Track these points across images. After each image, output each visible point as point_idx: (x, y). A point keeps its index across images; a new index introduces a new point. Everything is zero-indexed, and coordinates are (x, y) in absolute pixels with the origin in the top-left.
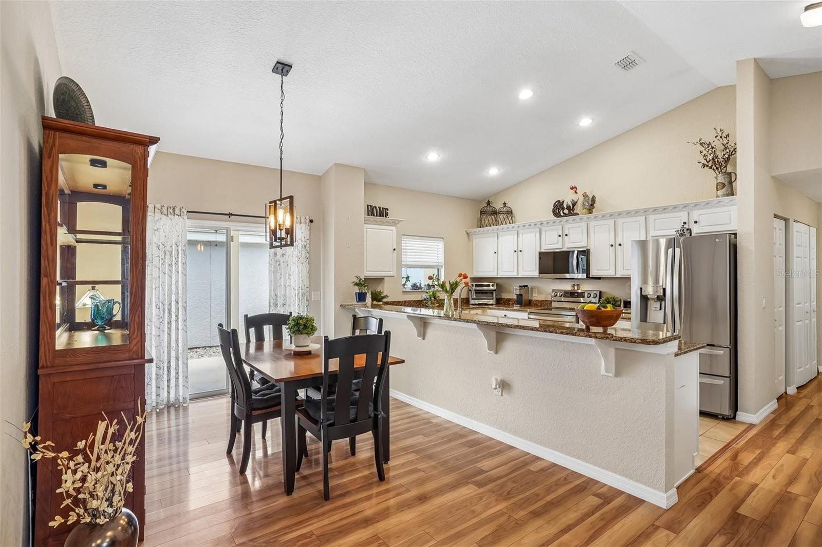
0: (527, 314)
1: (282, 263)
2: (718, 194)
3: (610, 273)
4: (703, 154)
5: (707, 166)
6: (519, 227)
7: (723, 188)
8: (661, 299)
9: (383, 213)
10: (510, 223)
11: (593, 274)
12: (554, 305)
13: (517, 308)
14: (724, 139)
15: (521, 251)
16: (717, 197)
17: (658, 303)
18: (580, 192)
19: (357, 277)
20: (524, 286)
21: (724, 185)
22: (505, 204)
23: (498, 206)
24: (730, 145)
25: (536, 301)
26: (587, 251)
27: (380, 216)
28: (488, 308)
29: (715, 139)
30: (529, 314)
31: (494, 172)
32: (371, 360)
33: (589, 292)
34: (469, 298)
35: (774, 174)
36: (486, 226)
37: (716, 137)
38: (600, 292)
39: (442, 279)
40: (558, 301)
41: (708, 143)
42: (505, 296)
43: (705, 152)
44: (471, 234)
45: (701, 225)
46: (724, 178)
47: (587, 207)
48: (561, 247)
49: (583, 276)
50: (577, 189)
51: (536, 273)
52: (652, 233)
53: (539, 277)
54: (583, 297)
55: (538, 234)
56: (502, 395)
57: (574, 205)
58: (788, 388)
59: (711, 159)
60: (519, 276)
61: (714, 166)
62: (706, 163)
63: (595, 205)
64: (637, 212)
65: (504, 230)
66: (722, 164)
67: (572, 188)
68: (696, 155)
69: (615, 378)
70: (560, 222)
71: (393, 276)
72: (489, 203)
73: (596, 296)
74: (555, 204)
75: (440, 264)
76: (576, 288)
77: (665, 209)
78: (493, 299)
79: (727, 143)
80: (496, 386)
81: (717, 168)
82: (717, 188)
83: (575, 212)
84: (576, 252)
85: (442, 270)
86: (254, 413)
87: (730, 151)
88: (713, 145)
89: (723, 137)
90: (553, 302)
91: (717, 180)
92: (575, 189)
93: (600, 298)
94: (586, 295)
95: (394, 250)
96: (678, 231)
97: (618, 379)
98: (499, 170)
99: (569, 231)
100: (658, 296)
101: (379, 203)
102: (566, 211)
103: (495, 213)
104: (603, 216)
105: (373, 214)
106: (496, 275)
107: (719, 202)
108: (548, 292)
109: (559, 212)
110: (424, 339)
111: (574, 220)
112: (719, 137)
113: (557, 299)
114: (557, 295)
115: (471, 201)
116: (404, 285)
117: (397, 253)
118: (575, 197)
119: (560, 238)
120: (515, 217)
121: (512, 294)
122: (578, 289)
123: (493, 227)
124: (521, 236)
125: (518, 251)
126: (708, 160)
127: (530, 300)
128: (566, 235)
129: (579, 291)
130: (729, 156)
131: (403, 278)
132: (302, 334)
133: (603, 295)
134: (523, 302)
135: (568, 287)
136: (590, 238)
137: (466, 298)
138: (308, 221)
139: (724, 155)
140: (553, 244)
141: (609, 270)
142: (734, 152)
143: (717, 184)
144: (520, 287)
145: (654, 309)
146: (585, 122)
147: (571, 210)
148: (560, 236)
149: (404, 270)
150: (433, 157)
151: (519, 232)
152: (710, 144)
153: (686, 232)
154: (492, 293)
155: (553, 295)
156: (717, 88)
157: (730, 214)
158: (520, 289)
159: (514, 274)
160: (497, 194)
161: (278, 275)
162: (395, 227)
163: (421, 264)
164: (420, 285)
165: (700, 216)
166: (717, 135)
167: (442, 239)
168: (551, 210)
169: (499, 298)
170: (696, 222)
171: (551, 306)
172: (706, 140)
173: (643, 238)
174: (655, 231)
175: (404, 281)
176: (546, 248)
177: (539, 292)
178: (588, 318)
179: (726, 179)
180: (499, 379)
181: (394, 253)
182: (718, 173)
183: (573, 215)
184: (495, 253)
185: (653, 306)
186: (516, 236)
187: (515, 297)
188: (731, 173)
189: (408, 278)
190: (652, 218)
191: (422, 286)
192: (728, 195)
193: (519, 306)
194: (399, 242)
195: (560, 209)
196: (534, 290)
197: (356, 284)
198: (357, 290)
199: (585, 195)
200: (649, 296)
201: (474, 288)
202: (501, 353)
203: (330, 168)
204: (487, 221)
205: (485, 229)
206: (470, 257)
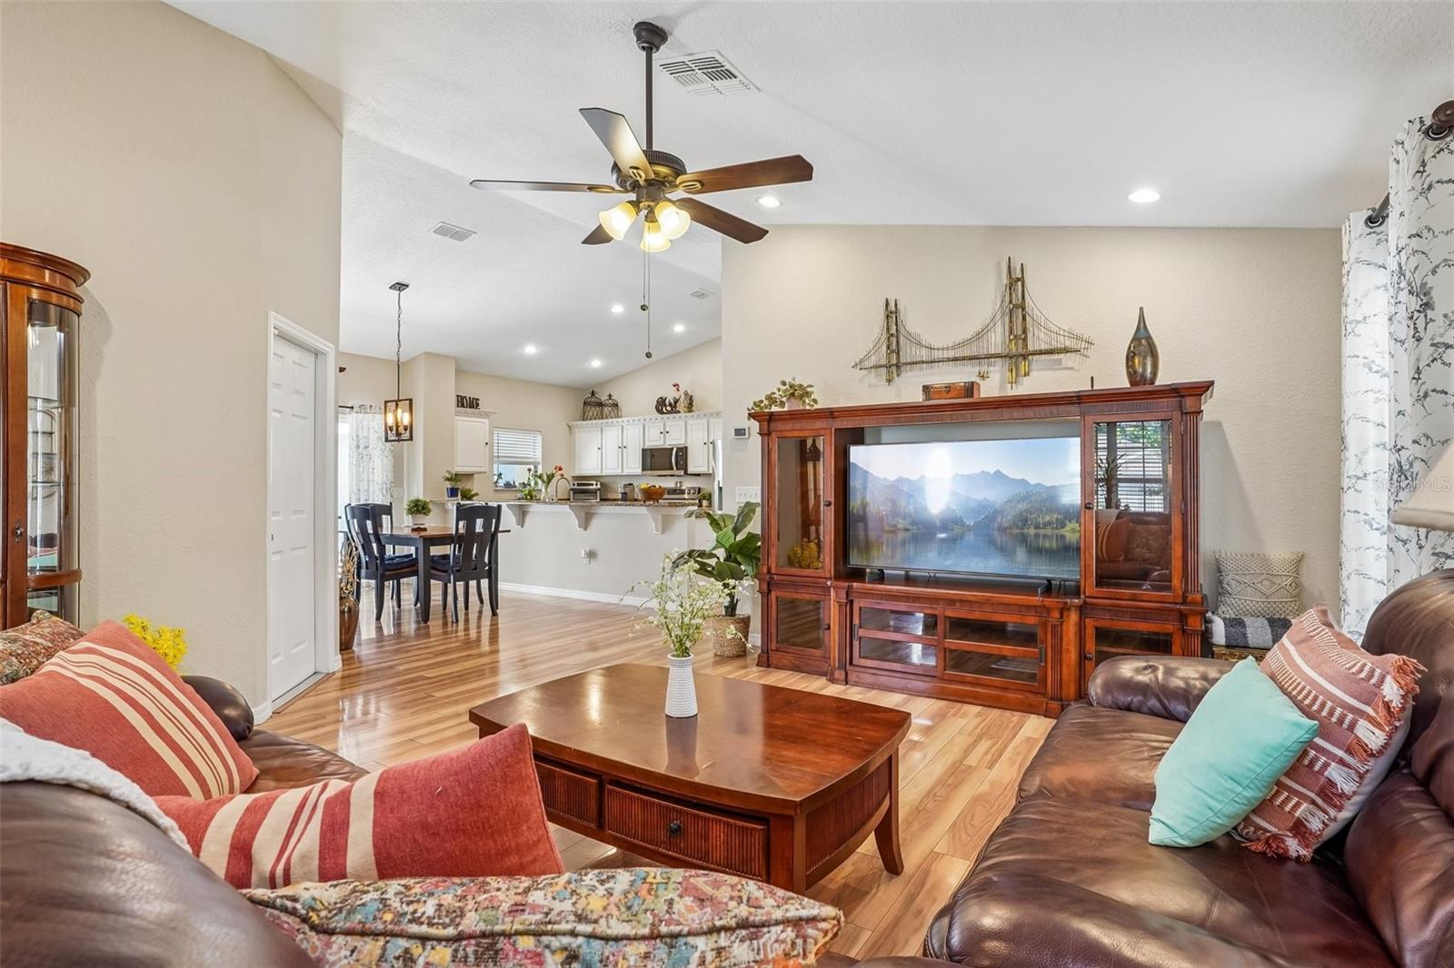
1: (365, 457)
3: (704, 469)
6: (624, 421)
9: (473, 404)
10: (615, 417)
11: (690, 471)
15: (625, 447)
18: (682, 390)
19: (448, 471)
20: (630, 484)
22: (610, 396)
23: (604, 398)
26: (684, 449)
27: (470, 407)
31: (596, 363)
32: (486, 526)
33: (688, 488)
34: (570, 497)
36: (591, 419)
38: (698, 488)
39: (540, 472)
42: (610, 494)
44: (572, 427)
47: (687, 405)
48: (662, 444)
49: (683, 473)
50: (678, 387)
51: (639, 471)
53: (642, 474)
54: (685, 494)
55: (642, 430)
56: (587, 563)
57: (676, 403)
60: (624, 474)
63: (693, 404)
65: (609, 424)
67: (674, 386)
69: (662, 535)
71: (484, 473)
72: (593, 393)
73: (695, 493)
74: (658, 400)
75: (537, 459)
76: (677, 485)
78: (596, 498)
80: (584, 555)
83: (678, 409)
84: (675, 449)
85: (539, 466)
86: (387, 573)
93: (699, 493)
94: (687, 492)
95: (487, 443)
98: (602, 363)
99: (670, 428)
101: (469, 393)
102: (669, 408)
103: (601, 405)
104: (699, 415)
105: (463, 406)
106: (600, 473)
109: (662, 409)
110: (522, 526)
111: (675, 418)
115: (569, 389)
116: (497, 482)
117: (489, 448)
118: (677, 395)
120: (620, 411)
121: (617, 492)
122: (679, 486)
123: (597, 421)
124: (626, 431)
125: (622, 447)
128: (667, 432)
129: (681, 488)
131: (495, 474)
132: (420, 513)
133: (701, 491)
134: (629, 499)
135: (671, 484)
136: (688, 435)
137: (567, 497)
140: (655, 441)
141: (703, 466)
144: (625, 485)
147: (674, 408)
148: (661, 433)
149: (495, 466)
150: (530, 350)
151: (624, 428)
154: (596, 492)
158: (625, 488)
159: (618, 472)
160: (601, 384)
161: (361, 468)
162: (487, 419)
163: (516, 459)
164: (514, 483)
167: (540, 433)
168: (655, 406)
169: (604, 497)
175: (496, 478)
176: (649, 444)
180: (587, 550)
181: (485, 447)
183: (676, 413)
184: (599, 449)
186: (621, 431)
187: (620, 495)
189: (500, 475)
191: (517, 484)
194: (491, 434)
195: (662, 406)
196: (636, 485)
197: (448, 479)
198: (448, 485)
199: (686, 394)
201: (576, 487)
202: (588, 530)
203: (418, 356)
204: (591, 414)
205: (589, 422)
206: (572, 452)
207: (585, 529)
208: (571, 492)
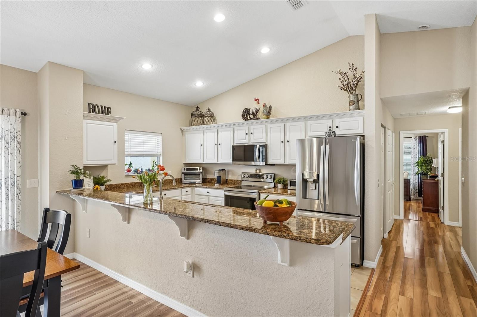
0: (223, 191)
2: (350, 108)
3: (281, 161)
4: (341, 80)
5: (344, 89)
6: (218, 126)
7: (353, 105)
8: (316, 181)
9: (106, 111)
10: (212, 123)
11: (270, 162)
12: (243, 183)
13: (217, 186)
14: (354, 71)
15: (220, 144)
16: (350, 110)
17: (314, 184)
18: (261, 103)
19: (73, 166)
20: (223, 170)
21: (354, 103)
22: (209, 109)
23: (204, 110)
24: (358, 75)
25: (231, 180)
26: (265, 145)
27: (102, 113)
28: (195, 186)
29: (349, 71)
30: (224, 192)
31: (199, 84)
33: (266, 174)
34: (182, 178)
35: (382, 97)
36: (196, 125)
37: (350, 69)
38: (275, 174)
40: (246, 181)
41: (345, 73)
42: (209, 176)
43: (342, 79)
44: (184, 131)
45: (340, 129)
46: (354, 97)
47: (266, 113)
48: (248, 142)
49: (262, 163)
50: (259, 101)
51: (230, 161)
52: (309, 134)
53: (233, 164)
54: (263, 178)
55: (232, 132)
56: (193, 277)
57: (257, 112)
58: (384, 234)
59: (346, 84)
60: (219, 163)
61: (348, 89)
62: (343, 87)
63: (271, 112)
64: (299, 119)
65: (208, 128)
66: (353, 88)
67: (256, 100)
68: (336, 81)
69: (290, 267)
70: (247, 123)
71: (115, 164)
72: (197, 108)
73: (272, 178)
74: (244, 111)
75: (159, 153)
76: (258, 172)
77: (317, 117)
78: (200, 179)
79: (356, 74)
80: (187, 269)
81: (350, 91)
82: (350, 104)
83: (257, 117)
84: (258, 146)
85: (160, 157)
87: (358, 79)
88: (347, 74)
89: (354, 70)
90: (242, 181)
91: (350, 98)
92: (258, 101)
93: (274, 179)
94: (265, 177)
95: (115, 142)
96: (327, 133)
97: (292, 268)
98: (204, 84)
99: (253, 130)
100: (314, 180)
102: (252, 116)
103: (202, 116)
104: (277, 121)
105: (93, 111)
106: (202, 161)
107: (352, 114)
108: (240, 174)
109: (247, 117)
110: (129, 223)
111: (257, 123)
112: (351, 69)
113: (246, 179)
114: (245, 176)
115: (184, 106)
117: (118, 145)
118: (258, 107)
119: (247, 136)
120: (216, 120)
121: (213, 175)
122: (259, 172)
123: (200, 126)
124: (220, 133)
125: (218, 144)
126: (344, 85)
127: (226, 180)
128: (252, 133)
129: (261, 174)
130: (357, 82)
131: (126, 165)
133: (276, 177)
134: (221, 181)
135: (252, 170)
136: (268, 135)
137: (180, 178)
138: (19, 113)
139: (354, 82)
140: (242, 139)
141: (281, 159)
142: (360, 80)
143: (350, 101)
144: (220, 170)
145: (311, 189)
146: (265, 50)
147: (255, 115)
148: (247, 134)
149: (127, 158)
150: (147, 66)
151: (218, 131)
152: (346, 73)
153: (331, 134)
154: (200, 174)
155: (242, 176)
156: (349, 37)
157: (358, 122)
158: (219, 172)
159: (215, 161)
160: (204, 102)
162: (116, 123)
163: (143, 153)
164: (142, 170)
165: (340, 123)
166: (350, 67)
167: (161, 134)
168: (241, 115)
169: (205, 178)
170: (337, 127)
171: (241, 184)
172: (343, 71)
173: (303, 137)
174: (311, 132)
175: (127, 167)
176: (237, 142)
177: (233, 174)
178: (266, 215)
179: (355, 98)
180: (190, 263)
181: (114, 145)
182: (350, 94)
183: (256, 119)
184: (202, 145)
185: (311, 186)
186: (216, 133)
187: (216, 178)
188: (358, 94)
189: (130, 164)
190: (309, 123)
191: (144, 170)
192: (356, 109)
193: (218, 184)
194: (122, 135)
195: (247, 115)
196: (229, 172)
197: (73, 173)
198: (74, 177)
199: (264, 105)
200: (308, 180)
201: (186, 171)
202: (192, 239)
203: (44, 66)
204: (196, 122)
205: (195, 127)
206: (183, 148)
207: (188, 238)
208: (183, 175)
